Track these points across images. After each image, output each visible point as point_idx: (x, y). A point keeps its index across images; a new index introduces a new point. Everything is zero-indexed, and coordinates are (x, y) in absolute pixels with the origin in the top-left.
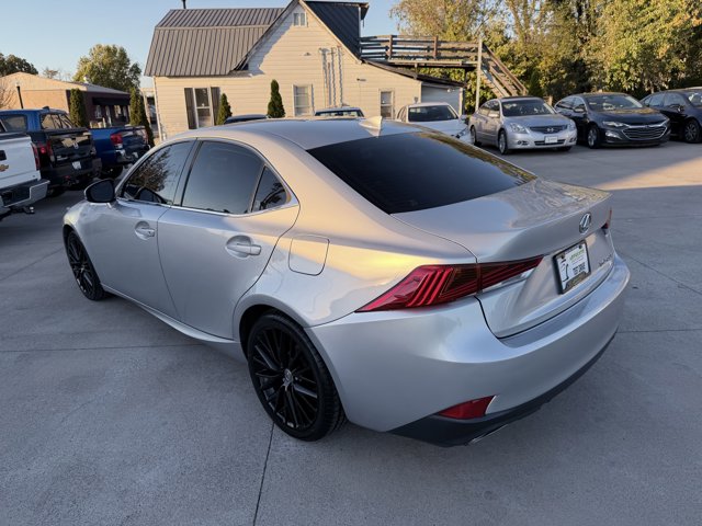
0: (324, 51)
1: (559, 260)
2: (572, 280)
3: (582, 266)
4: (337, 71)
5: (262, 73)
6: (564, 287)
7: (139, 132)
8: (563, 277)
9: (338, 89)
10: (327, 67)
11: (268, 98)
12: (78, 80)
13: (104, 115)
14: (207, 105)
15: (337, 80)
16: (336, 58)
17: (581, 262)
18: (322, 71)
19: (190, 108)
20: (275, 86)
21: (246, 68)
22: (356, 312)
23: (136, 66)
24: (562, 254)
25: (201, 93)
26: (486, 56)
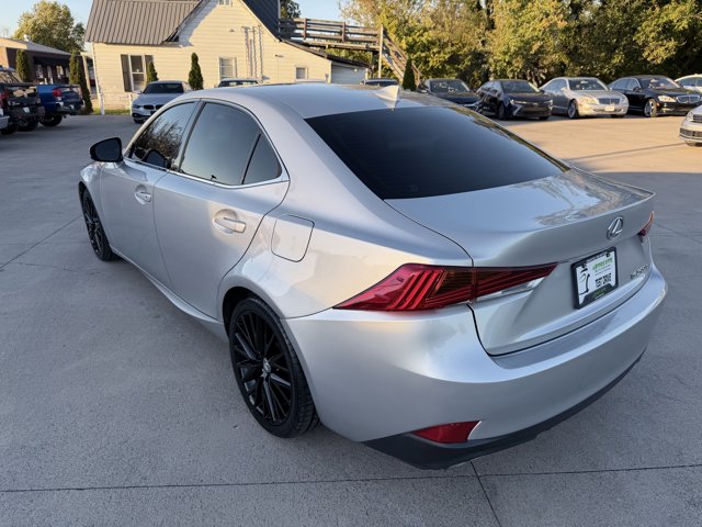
0: (246, 29)
1: (579, 269)
2: (593, 293)
3: (607, 278)
4: (258, 47)
5: (191, 45)
6: (581, 301)
7: (75, 89)
8: (581, 288)
9: (259, 63)
10: (249, 43)
11: (189, 67)
12: (18, 38)
13: (46, 75)
14: (141, 71)
15: (258, 55)
16: (257, 36)
17: (607, 273)
18: (244, 46)
19: (126, 73)
20: (195, 58)
21: (177, 39)
22: (334, 308)
23: (80, 26)
24: (583, 263)
25: (136, 60)
26: (387, 42)
